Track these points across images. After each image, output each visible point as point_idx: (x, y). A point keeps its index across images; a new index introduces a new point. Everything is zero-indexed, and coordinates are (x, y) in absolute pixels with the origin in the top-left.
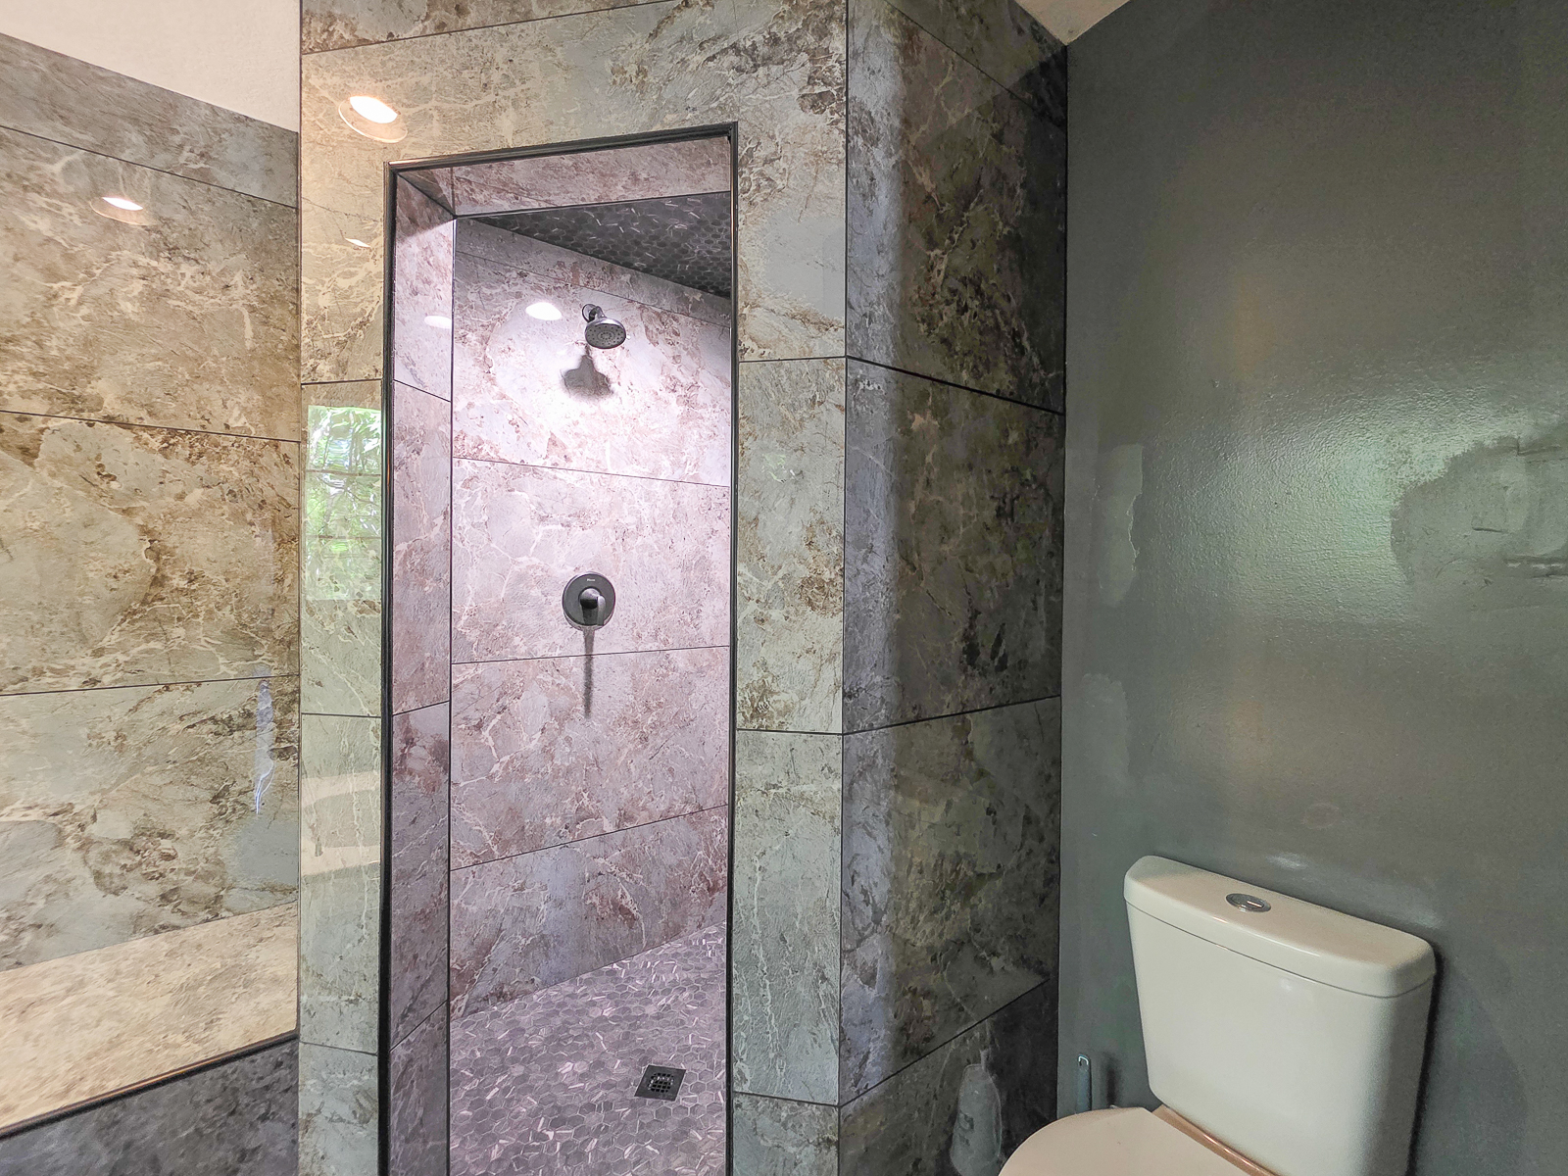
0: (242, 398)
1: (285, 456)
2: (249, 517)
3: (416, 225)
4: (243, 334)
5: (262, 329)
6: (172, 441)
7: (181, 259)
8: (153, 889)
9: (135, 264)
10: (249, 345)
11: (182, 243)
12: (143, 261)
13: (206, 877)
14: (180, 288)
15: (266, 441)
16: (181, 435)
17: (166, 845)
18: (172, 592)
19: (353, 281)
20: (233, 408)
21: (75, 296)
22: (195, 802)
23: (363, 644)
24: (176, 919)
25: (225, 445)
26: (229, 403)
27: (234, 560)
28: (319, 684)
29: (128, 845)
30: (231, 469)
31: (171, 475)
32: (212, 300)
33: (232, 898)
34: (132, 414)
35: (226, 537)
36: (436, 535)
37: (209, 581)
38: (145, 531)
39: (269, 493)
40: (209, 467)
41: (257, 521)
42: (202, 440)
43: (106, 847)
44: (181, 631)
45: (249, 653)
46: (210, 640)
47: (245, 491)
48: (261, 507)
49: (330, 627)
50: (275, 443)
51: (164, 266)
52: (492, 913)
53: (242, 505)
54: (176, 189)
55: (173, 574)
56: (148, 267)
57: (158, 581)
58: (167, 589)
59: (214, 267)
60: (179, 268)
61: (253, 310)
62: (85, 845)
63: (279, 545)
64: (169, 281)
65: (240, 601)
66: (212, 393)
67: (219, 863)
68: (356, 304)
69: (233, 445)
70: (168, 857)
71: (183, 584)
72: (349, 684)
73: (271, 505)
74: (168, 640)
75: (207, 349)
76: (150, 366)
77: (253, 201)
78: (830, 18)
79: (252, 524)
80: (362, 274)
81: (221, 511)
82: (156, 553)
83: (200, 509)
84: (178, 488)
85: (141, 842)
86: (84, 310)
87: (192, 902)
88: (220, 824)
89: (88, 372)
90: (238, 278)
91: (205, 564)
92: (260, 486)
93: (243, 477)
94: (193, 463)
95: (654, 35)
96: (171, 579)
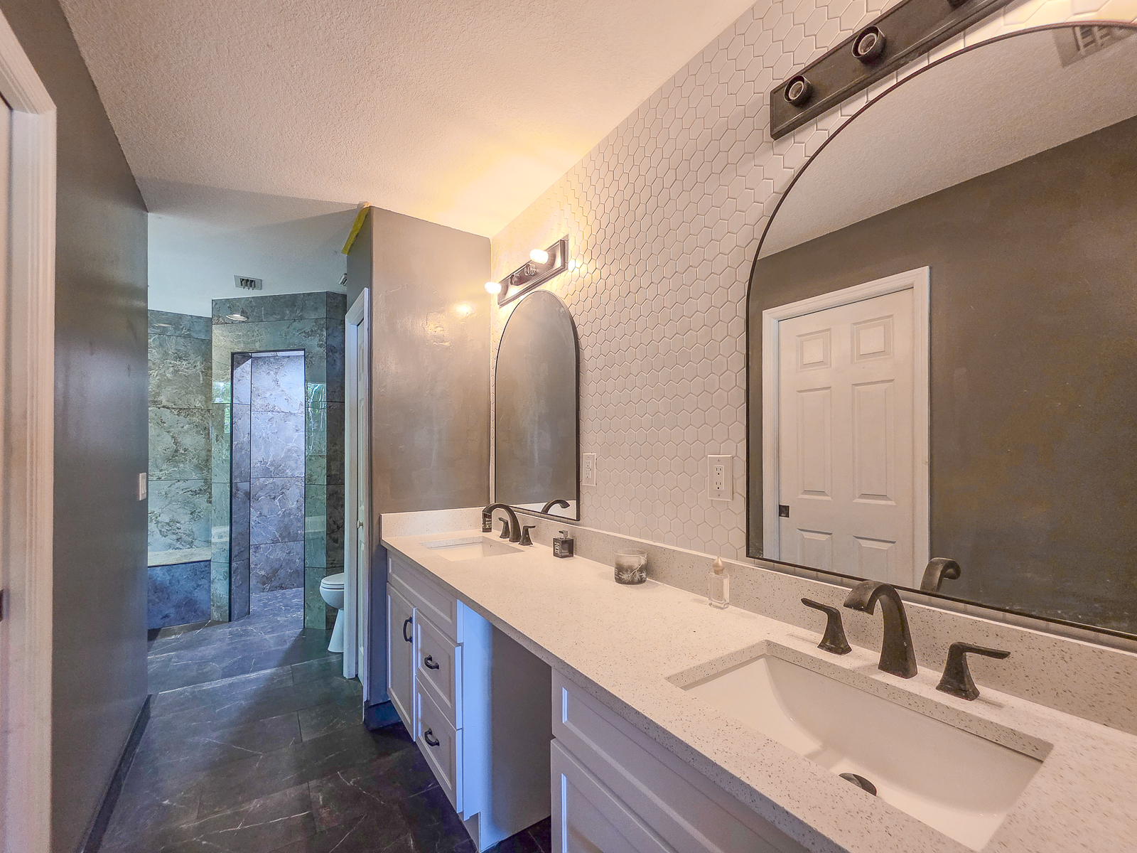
0: (199, 398)
2: (201, 432)
3: (239, 364)
4: (200, 379)
5: (205, 377)
6: (180, 411)
7: (183, 360)
8: (175, 537)
9: (171, 363)
10: (201, 382)
11: (183, 356)
12: (173, 362)
13: (189, 535)
14: (183, 369)
15: (206, 409)
16: (183, 410)
17: (178, 525)
21: (155, 374)
22: (186, 514)
23: (226, 466)
24: (180, 546)
25: (194, 412)
26: (196, 400)
27: (197, 445)
28: (216, 476)
29: (168, 524)
30: (196, 418)
31: (180, 421)
32: (192, 371)
33: (196, 543)
34: (170, 405)
35: (194, 438)
36: (246, 439)
37: (190, 451)
38: (173, 437)
39: (207, 425)
40: (190, 418)
41: (204, 434)
42: (188, 411)
43: (163, 524)
44: (182, 465)
45: (200, 472)
46: (190, 468)
47: (200, 425)
48: (205, 429)
49: (218, 462)
50: (209, 411)
51: (178, 363)
52: (279, 559)
53: (199, 428)
54: (181, 340)
55: (180, 449)
56: (174, 364)
57: (176, 451)
58: (179, 453)
59: (192, 361)
60: (182, 363)
61: (202, 372)
62: (158, 522)
64: (180, 367)
65: (198, 457)
66: (190, 397)
67: (192, 532)
69: (197, 412)
70: (178, 529)
71: (183, 452)
72: (222, 475)
74: (179, 467)
75: (190, 385)
76: (174, 391)
77: (202, 340)
78: (323, 327)
80: (226, 378)
81: (193, 431)
82: (176, 443)
83: (188, 430)
84: (182, 425)
85: (171, 524)
86: (158, 378)
87: (185, 542)
88: (193, 521)
89: (158, 394)
90: (198, 363)
91: (189, 446)
92: (204, 423)
93: (200, 421)
94: (186, 418)
95: (288, 328)
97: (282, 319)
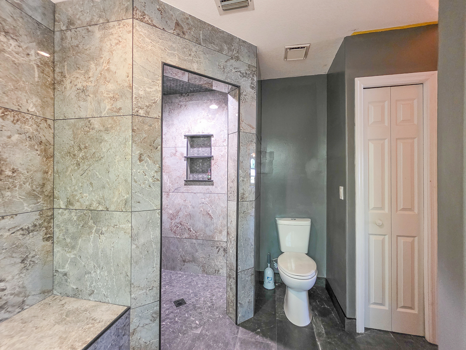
0: (34, 100)
1: (49, 125)
2: (36, 147)
4: (34, 75)
5: (42, 75)
6: (6, 113)
7: (10, 38)
10: (36, 79)
11: (11, 31)
13: (18, 295)
14: (10, 50)
15: (42, 118)
16: (10, 111)
18: (5, 177)
19: (151, 90)
20: (30, 103)
23: (155, 190)
24: (7, 315)
25: (27, 118)
26: (29, 101)
27: (30, 164)
28: (139, 202)
30: (30, 128)
31: (5, 128)
32: (23, 58)
33: (29, 301)
35: (27, 155)
37: (21, 173)
39: (43, 139)
40: (21, 126)
41: (39, 149)
42: (18, 114)
44: (9, 193)
45: (36, 201)
46: (21, 197)
47: (34, 137)
48: (40, 144)
49: (143, 186)
50: (45, 119)
53: (33, 142)
55: (6, 169)
58: (3, 176)
59: (23, 45)
60: (9, 41)
61: (38, 66)
63: (47, 159)
64: (5, 45)
65: (32, 180)
66: (22, 96)
67: (24, 287)
68: (152, 97)
69: (30, 118)
71: (10, 174)
72: (150, 201)
73: (44, 143)
74: (3, 197)
75: (21, 78)
77: (38, 24)
79: (37, 150)
80: (154, 89)
81: (25, 144)
83: (17, 143)
84: (9, 134)
87: (13, 306)
88: (25, 271)
90: (32, 52)
91: (19, 166)
92: (40, 135)
93: (34, 131)
94: (15, 124)
95: (226, 62)
96: (5, 171)
97: (221, 51)
